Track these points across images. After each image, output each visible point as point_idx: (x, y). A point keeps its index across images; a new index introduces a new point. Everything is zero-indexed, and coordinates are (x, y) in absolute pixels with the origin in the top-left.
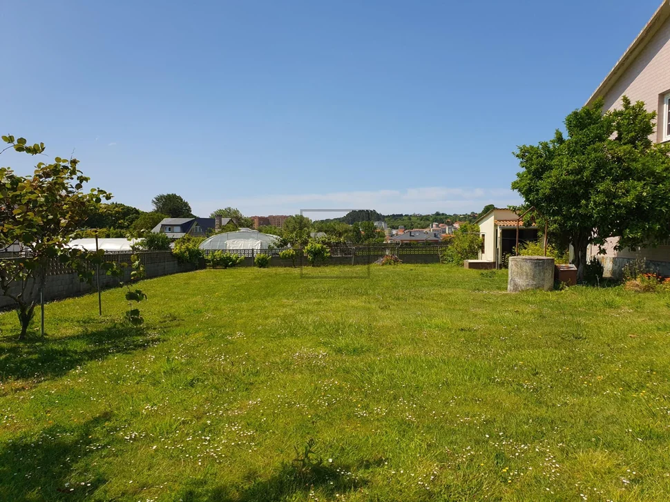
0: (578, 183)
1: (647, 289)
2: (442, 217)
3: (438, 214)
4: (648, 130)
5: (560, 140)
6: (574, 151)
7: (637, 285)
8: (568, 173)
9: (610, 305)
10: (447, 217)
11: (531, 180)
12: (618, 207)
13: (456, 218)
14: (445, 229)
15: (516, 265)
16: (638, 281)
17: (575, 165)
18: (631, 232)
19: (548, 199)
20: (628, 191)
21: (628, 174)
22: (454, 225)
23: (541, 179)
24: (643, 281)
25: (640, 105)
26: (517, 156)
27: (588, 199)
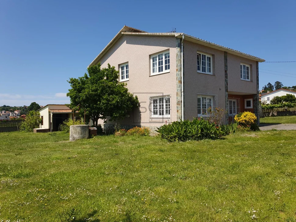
0: (96, 95)
1: (123, 135)
2: (8, 108)
3: (5, 106)
4: (117, 77)
5: (87, 77)
6: (93, 82)
7: (119, 134)
8: (92, 91)
9: (115, 142)
10: (10, 108)
11: (76, 93)
12: (111, 105)
13: (15, 109)
14: (10, 114)
15: (74, 129)
16: (119, 132)
17: (94, 88)
18: (115, 114)
19: (84, 101)
20: (113, 99)
21: (113, 93)
22: (15, 112)
23: (81, 93)
24: (121, 132)
25: (114, 68)
26: (69, 82)
27: (100, 102)
